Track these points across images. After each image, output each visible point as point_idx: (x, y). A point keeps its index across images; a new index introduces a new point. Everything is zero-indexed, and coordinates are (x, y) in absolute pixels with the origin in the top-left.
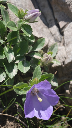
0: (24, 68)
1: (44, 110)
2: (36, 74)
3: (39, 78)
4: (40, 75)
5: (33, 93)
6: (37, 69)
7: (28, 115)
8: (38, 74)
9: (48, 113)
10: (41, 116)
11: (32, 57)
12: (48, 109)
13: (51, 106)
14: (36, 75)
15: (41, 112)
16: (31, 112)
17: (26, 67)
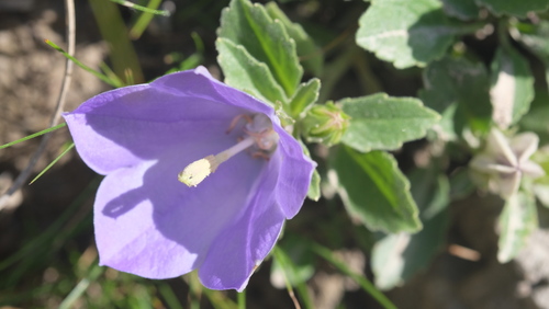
0: (398, 28)
1: (162, 219)
2: (381, 117)
3: (361, 143)
4: (383, 141)
5: (248, 126)
6: (415, 114)
7: (89, 128)
8: (382, 130)
9: (145, 252)
10: (114, 216)
11: (494, 66)
12: (173, 244)
13: (194, 257)
14: (371, 117)
15: (145, 209)
16: (118, 141)
17: (410, 43)
